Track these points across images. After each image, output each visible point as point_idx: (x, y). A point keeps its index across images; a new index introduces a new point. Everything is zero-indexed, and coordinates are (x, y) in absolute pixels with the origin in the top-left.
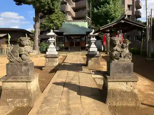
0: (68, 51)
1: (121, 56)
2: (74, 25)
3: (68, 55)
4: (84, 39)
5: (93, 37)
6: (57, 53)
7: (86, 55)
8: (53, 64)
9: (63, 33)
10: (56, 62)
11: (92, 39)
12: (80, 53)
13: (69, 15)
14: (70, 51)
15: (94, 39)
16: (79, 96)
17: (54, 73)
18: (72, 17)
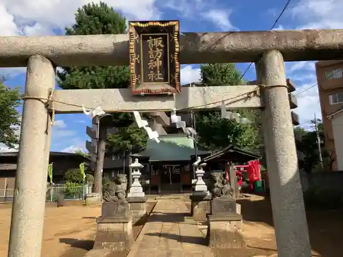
0: (157, 194)
1: (222, 193)
2: (170, 144)
3: (159, 201)
4: (187, 168)
5: (200, 169)
6: (143, 195)
7: (191, 197)
8: (137, 213)
9: (148, 158)
10: (143, 209)
11: (198, 171)
12: (182, 196)
13: (159, 123)
14: (162, 194)
15: (202, 171)
16: (179, 243)
17: (141, 226)
18: (163, 127)
